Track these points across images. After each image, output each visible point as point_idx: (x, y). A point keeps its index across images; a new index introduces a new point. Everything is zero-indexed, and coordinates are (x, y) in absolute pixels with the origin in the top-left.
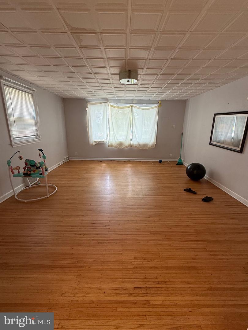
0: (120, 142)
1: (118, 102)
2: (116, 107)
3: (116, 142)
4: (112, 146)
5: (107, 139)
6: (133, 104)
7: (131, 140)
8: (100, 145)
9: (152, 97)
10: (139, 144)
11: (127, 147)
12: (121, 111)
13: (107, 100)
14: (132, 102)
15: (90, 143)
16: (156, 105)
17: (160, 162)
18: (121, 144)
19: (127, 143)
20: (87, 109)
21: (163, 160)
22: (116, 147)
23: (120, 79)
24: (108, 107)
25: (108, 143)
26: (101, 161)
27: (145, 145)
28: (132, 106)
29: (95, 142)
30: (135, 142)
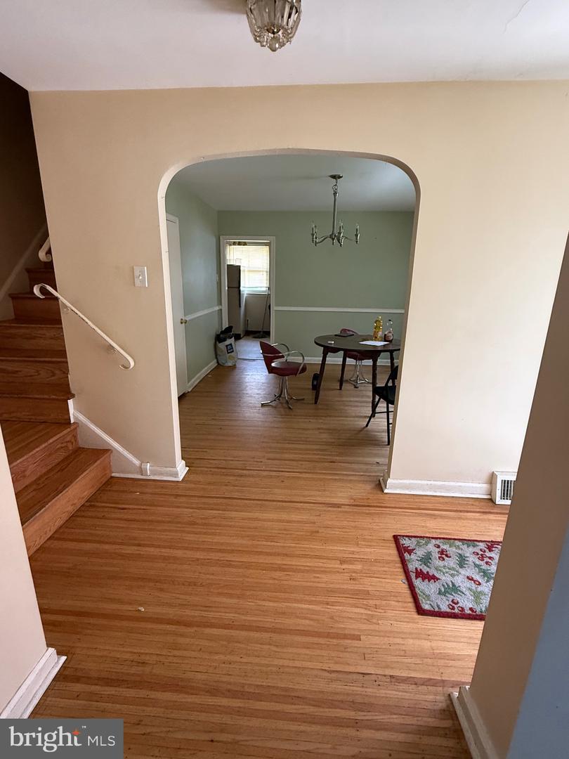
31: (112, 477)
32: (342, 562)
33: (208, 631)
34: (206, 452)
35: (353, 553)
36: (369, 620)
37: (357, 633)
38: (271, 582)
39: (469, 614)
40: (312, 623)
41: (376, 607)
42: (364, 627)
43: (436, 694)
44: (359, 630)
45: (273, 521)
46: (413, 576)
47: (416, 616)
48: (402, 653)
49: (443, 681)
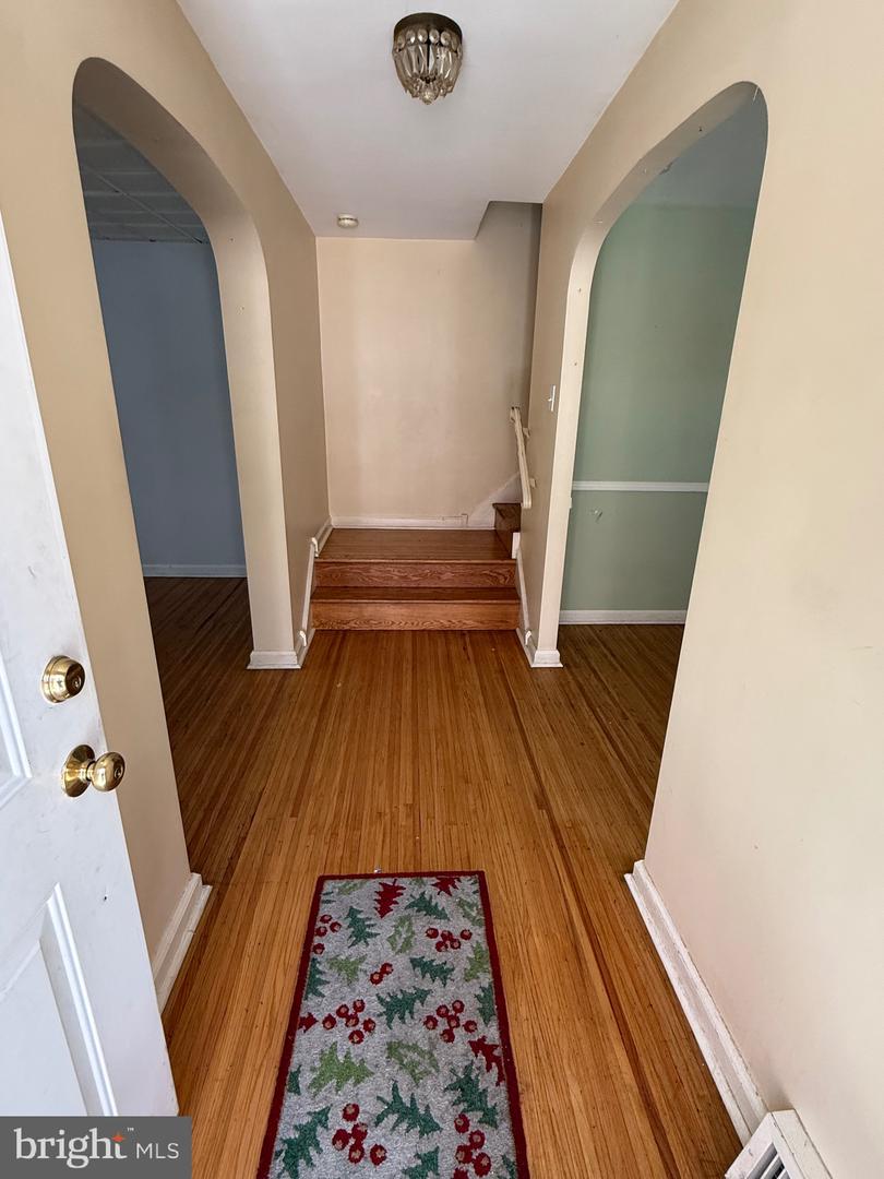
31: (515, 631)
32: (412, 808)
33: (315, 720)
34: (616, 670)
35: (430, 817)
36: (315, 827)
37: (300, 815)
38: (373, 749)
39: (312, 941)
40: (317, 780)
41: (335, 834)
42: (307, 822)
43: (216, 874)
44: (303, 818)
46: (389, 881)
47: (318, 874)
48: (269, 852)
49: (228, 884)
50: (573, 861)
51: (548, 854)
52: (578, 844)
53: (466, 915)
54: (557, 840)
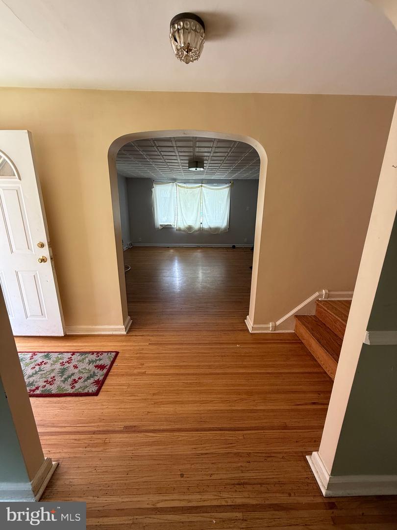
0: (189, 226)
1: (186, 182)
2: (184, 187)
3: (184, 225)
4: (180, 230)
5: (174, 222)
6: (202, 184)
7: (201, 223)
8: (167, 229)
9: (223, 177)
10: (210, 228)
11: (196, 231)
12: (190, 191)
13: (174, 180)
14: (202, 181)
15: (156, 227)
16: (228, 185)
17: (234, 247)
18: (190, 228)
19: (196, 226)
20: (153, 189)
21: (236, 245)
22: (184, 231)
23: (189, 168)
24: (175, 187)
25: (175, 227)
26: (168, 247)
27: (217, 229)
28: (202, 186)
29: (161, 225)
30: (206, 226)
32: (144, 373)
35: (135, 379)
45: (189, 402)
46: (108, 367)
50: (83, 437)
51: (93, 425)
52: (92, 442)
53: (81, 387)
54: (100, 431)
